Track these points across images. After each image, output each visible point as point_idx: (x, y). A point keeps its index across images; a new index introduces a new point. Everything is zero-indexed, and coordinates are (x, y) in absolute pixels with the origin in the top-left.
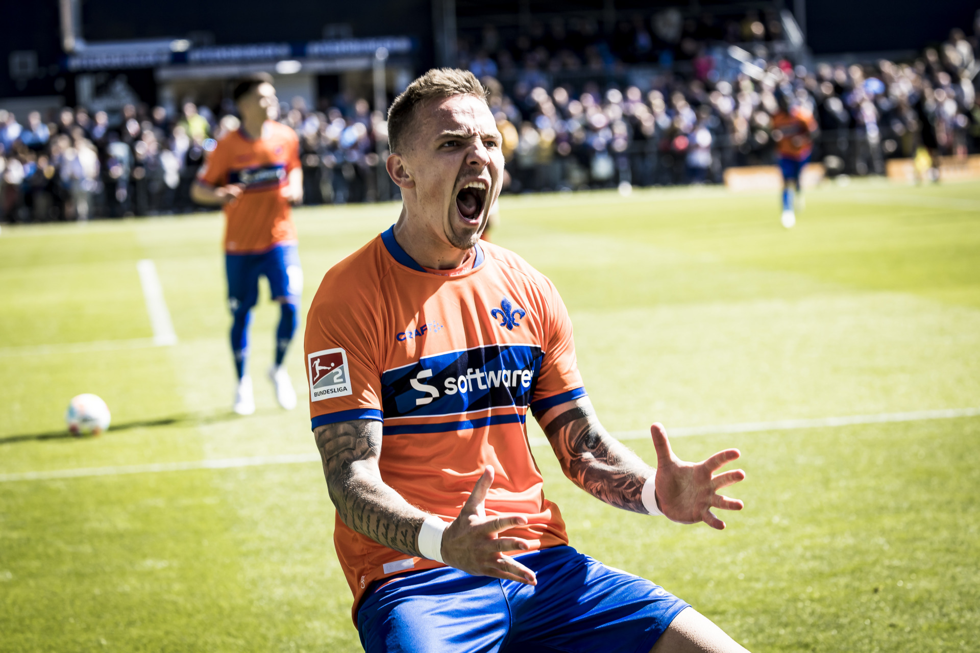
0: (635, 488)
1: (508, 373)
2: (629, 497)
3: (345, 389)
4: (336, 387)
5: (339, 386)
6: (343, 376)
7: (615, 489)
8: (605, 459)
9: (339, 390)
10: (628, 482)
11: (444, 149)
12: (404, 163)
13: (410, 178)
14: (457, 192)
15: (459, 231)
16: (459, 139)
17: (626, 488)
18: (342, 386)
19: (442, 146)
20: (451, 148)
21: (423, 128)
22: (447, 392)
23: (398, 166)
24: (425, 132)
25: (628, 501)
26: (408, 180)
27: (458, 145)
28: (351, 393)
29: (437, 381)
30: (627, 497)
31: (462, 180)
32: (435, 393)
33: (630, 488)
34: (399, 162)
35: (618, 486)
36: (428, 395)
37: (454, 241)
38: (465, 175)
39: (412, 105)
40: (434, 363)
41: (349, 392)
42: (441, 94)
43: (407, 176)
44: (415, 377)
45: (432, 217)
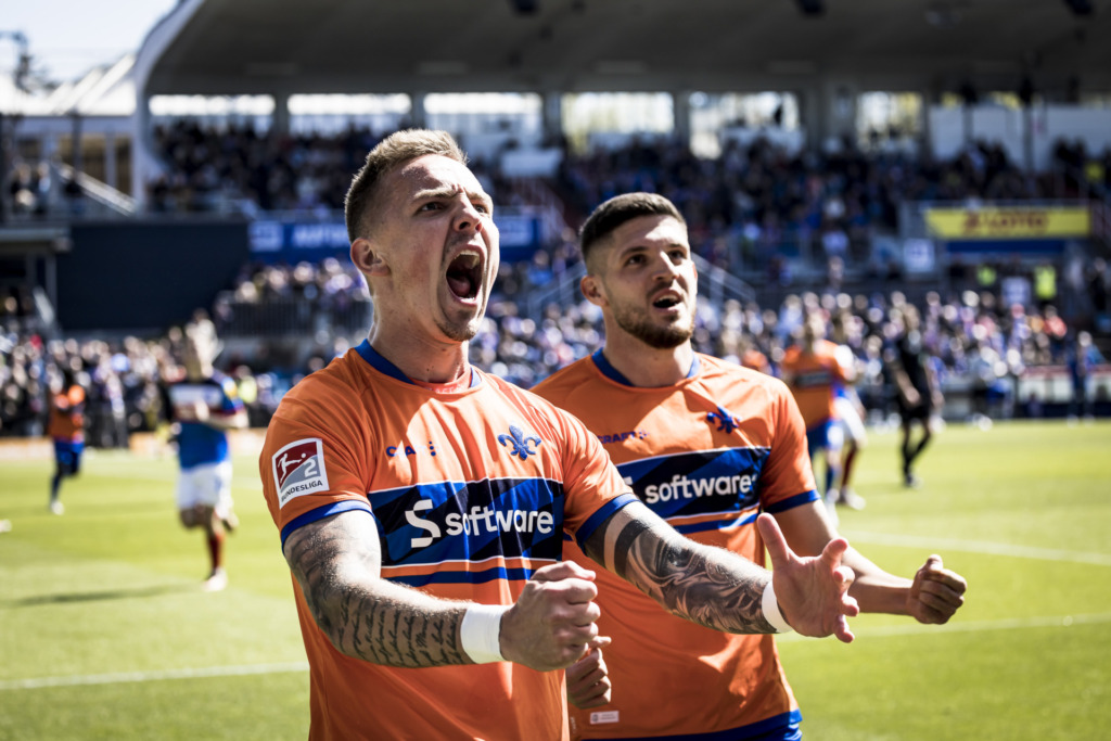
0: (752, 602)
1: (523, 514)
2: (748, 616)
3: (320, 483)
4: (307, 482)
5: (311, 480)
6: (317, 468)
7: (727, 610)
8: (704, 573)
9: (312, 485)
10: (741, 598)
11: (424, 213)
12: (372, 248)
13: (383, 263)
14: (447, 266)
15: (454, 316)
16: (442, 200)
17: (742, 606)
18: (316, 479)
19: (420, 211)
20: (433, 211)
21: (394, 193)
22: (450, 532)
23: (366, 253)
24: (397, 198)
25: (749, 622)
26: (379, 265)
27: (439, 208)
28: (327, 489)
29: (436, 515)
30: (746, 617)
31: (453, 250)
32: (436, 532)
33: (746, 605)
34: (366, 248)
35: (730, 606)
36: (426, 533)
37: (449, 330)
38: (454, 243)
39: (376, 173)
40: (432, 491)
41: (325, 487)
42: (411, 154)
43: (379, 261)
44: (411, 509)
45: (415, 304)
